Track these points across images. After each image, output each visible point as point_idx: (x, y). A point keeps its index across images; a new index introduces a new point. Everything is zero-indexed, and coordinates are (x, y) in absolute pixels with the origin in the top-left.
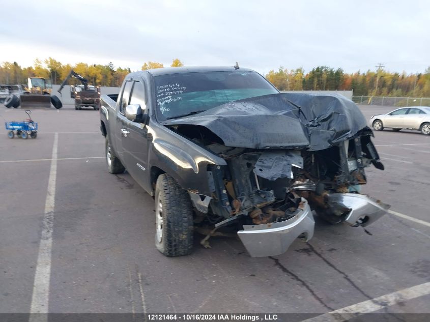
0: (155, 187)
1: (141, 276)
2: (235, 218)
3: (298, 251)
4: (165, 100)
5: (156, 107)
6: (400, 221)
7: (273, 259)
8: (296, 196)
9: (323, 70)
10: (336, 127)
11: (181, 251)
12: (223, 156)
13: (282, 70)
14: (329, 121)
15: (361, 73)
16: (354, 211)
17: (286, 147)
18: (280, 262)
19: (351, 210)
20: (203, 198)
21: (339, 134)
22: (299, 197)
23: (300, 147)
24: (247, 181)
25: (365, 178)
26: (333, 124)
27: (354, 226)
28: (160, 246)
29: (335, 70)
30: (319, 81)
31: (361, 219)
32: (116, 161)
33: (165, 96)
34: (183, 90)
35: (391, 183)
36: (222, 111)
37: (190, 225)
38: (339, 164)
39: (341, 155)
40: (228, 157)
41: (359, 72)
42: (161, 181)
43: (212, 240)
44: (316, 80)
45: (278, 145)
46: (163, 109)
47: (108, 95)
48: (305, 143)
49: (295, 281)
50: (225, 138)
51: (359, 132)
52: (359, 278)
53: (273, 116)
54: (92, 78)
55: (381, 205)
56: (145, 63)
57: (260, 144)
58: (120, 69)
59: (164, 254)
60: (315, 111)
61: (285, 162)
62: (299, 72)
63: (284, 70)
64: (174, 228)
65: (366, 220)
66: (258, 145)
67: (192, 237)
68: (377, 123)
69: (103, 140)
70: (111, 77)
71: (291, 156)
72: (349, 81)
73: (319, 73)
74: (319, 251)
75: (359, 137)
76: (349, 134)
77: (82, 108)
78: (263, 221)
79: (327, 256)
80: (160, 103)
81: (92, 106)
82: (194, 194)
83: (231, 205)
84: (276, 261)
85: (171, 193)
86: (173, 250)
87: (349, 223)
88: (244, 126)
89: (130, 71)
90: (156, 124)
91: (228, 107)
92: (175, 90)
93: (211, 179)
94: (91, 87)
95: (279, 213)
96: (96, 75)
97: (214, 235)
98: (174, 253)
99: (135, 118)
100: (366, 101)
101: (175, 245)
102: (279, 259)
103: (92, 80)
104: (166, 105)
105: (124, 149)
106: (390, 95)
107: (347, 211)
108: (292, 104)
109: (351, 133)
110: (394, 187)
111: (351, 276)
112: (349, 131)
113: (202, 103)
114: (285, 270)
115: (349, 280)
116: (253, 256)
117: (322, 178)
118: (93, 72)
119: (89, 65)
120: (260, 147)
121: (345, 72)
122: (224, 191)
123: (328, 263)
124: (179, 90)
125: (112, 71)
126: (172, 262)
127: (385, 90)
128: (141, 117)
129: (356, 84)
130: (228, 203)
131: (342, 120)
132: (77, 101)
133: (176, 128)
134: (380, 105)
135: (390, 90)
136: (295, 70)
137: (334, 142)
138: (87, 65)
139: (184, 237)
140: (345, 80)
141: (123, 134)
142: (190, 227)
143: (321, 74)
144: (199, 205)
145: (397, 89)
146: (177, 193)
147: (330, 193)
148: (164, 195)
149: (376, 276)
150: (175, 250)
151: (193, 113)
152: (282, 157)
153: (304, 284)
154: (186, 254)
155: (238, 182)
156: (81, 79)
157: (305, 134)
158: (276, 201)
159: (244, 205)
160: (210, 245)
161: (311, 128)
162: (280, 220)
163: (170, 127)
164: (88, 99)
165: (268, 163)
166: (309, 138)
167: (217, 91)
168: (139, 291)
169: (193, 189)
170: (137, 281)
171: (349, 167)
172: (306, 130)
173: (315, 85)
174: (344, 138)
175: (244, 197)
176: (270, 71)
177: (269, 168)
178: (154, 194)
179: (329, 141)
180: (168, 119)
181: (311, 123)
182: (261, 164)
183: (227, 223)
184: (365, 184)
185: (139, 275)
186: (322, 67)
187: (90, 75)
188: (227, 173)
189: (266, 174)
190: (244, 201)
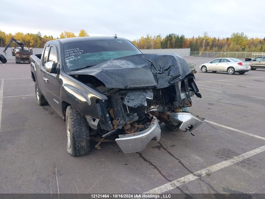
0: (66, 114)
1: (57, 170)
2: (114, 131)
3: (153, 147)
4: (70, 58)
5: (64, 63)
6: (212, 126)
7: (139, 153)
8: (151, 115)
9: (173, 36)
10: (172, 74)
11: (83, 152)
12: (106, 93)
13: (149, 37)
14: (169, 70)
15: (195, 38)
16: (184, 123)
17: (143, 87)
18: (142, 155)
19: (182, 122)
20: (94, 120)
21: (174, 78)
22: (152, 116)
23: (151, 86)
24: (121, 108)
25: (191, 103)
26: (171, 72)
27: (184, 132)
28: (70, 151)
29: (180, 36)
30: (170, 42)
31: (189, 127)
32: (42, 97)
33: (70, 56)
34: (81, 52)
35: (209, 104)
36: (104, 66)
37: (87, 137)
38: (175, 95)
39: (177, 90)
40: (109, 94)
41: (194, 37)
42: (68, 111)
43: (102, 144)
44: (169, 42)
45: (138, 86)
46: (68, 65)
47: (36, 55)
48: (155, 84)
49: (151, 166)
50: (106, 83)
51: (187, 76)
52: (187, 162)
53: (136, 69)
54: (27, 42)
55: (199, 118)
56: (62, 33)
57: (127, 86)
58: (46, 36)
59: (72, 155)
60: (160, 65)
61: (143, 96)
62: (159, 38)
63: (149, 36)
64: (77, 139)
65: (191, 128)
66: (126, 87)
67: (89, 144)
68: (204, 68)
69: (33, 83)
70: (40, 41)
71: (146, 92)
72: (188, 43)
73: (170, 38)
74: (165, 147)
75: (187, 79)
76: (181, 78)
77: (21, 62)
78: (131, 132)
79: (170, 150)
80: (67, 61)
81: (28, 61)
82: (88, 118)
83: (112, 123)
84: (140, 154)
85: (75, 117)
86: (77, 152)
87: (182, 130)
88: (118, 75)
89: (52, 38)
90: (64, 74)
91: (109, 63)
92: (77, 52)
93: (99, 109)
94: (26, 48)
95: (141, 126)
96: (29, 40)
97: (104, 142)
98: (78, 154)
99: (51, 71)
100: (198, 54)
101: (79, 150)
102: (142, 153)
103: (27, 44)
104: (70, 62)
105: (47, 90)
106: (211, 51)
107: (180, 123)
108: (148, 60)
109: (181, 77)
110: (210, 107)
111: (182, 161)
112: (180, 76)
113: (94, 60)
114: (145, 160)
115: (181, 163)
116: (125, 153)
117: (167, 104)
118: (27, 38)
119: (24, 34)
120: (128, 87)
121: (185, 37)
122: (108, 115)
123: (170, 154)
124: (79, 52)
125: (40, 38)
126: (77, 160)
127: (208, 48)
128: (55, 70)
129: (192, 44)
130: (110, 122)
131: (176, 70)
132: (17, 58)
133: (77, 76)
134: (206, 57)
135: (211, 48)
136: (156, 36)
137: (171, 83)
138: (22, 34)
139: (84, 144)
140: (186, 42)
141: (45, 81)
142: (87, 138)
143: (172, 39)
144: (92, 125)
145: (215, 47)
146: (79, 118)
147: (170, 113)
148: (70, 119)
149: (196, 160)
150: (79, 152)
151: (88, 67)
152: (141, 93)
153: (155, 167)
154: (86, 155)
155: (116, 109)
156: (18, 43)
157: (155, 79)
158: (139, 119)
159: (119, 123)
160: (101, 148)
161: (159, 75)
162: (140, 131)
163: (73, 76)
164: (25, 56)
165: (133, 97)
166: (157, 81)
167: (103, 52)
168: (56, 179)
169: (88, 114)
170: (55, 173)
171: (181, 97)
172: (155, 76)
173: (168, 46)
174: (178, 80)
175: (120, 118)
176: (141, 37)
177: (133, 100)
178: (65, 118)
179: (169, 83)
180: (72, 71)
181: (158, 72)
182: (128, 98)
183: (110, 134)
184: (191, 106)
185: (56, 170)
186: (172, 34)
187: (25, 40)
188: (109, 104)
189: (132, 104)
190: (119, 120)
